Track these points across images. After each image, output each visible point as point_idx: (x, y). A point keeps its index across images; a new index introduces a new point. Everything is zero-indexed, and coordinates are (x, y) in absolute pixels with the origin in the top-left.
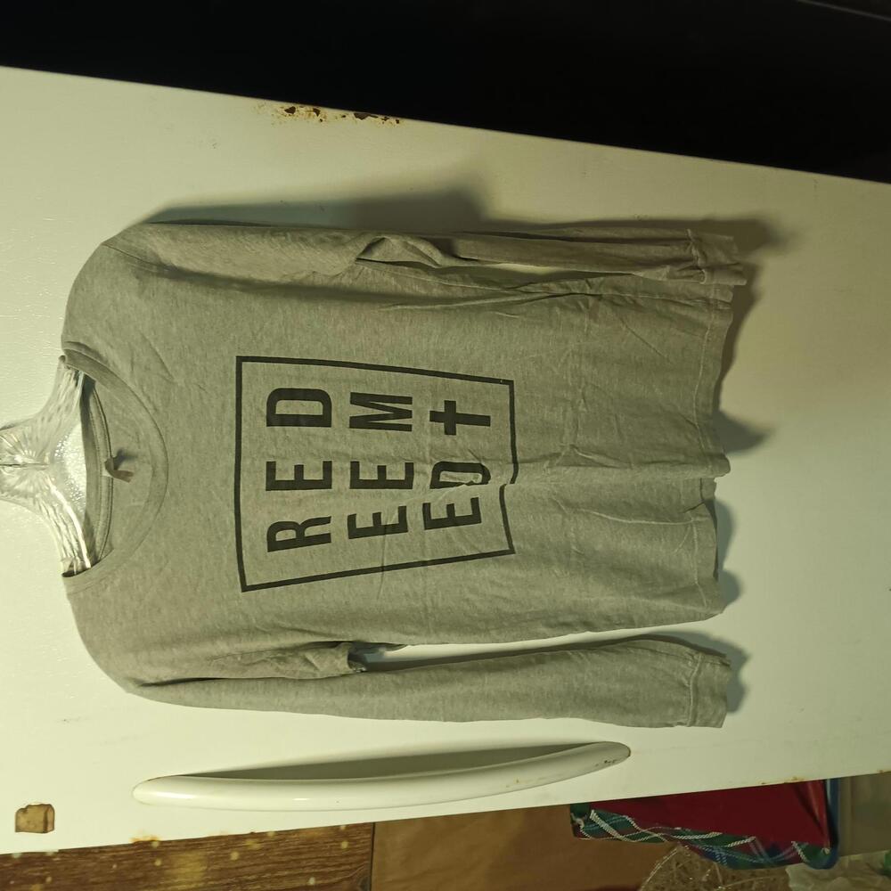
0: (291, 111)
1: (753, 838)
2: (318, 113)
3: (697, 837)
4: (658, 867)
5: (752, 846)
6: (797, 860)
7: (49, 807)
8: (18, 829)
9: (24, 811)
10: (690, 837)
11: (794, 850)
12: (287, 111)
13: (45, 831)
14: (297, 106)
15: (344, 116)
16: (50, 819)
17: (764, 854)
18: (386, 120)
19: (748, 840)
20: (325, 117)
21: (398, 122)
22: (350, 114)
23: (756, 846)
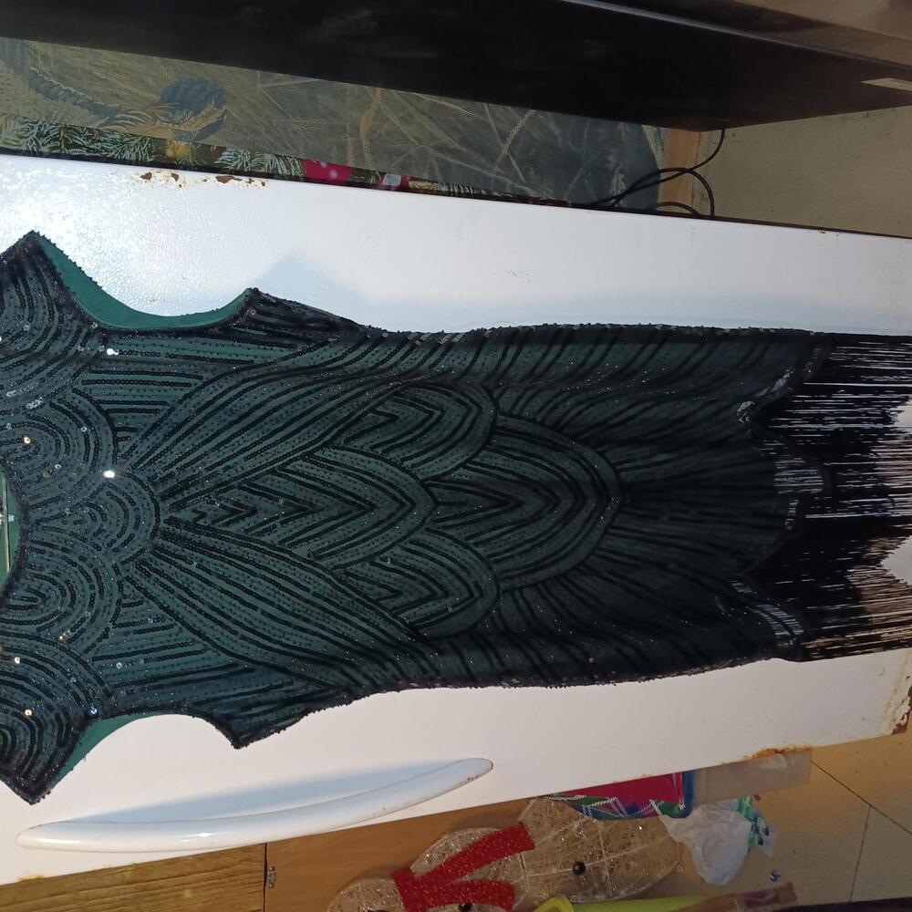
0: (148, 177)
1: (615, 799)
2: (176, 177)
5: (613, 805)
6: (655, 814)
11: (651, 807)
12: (143, 177)
14: (153, 171)
15: (205, 180)
17: (624, 810)
18: (250, 182)
19: (610, 801)
20: (184, 182)
21: (263, 184)
22: (213, 178)
23: (618, 806)
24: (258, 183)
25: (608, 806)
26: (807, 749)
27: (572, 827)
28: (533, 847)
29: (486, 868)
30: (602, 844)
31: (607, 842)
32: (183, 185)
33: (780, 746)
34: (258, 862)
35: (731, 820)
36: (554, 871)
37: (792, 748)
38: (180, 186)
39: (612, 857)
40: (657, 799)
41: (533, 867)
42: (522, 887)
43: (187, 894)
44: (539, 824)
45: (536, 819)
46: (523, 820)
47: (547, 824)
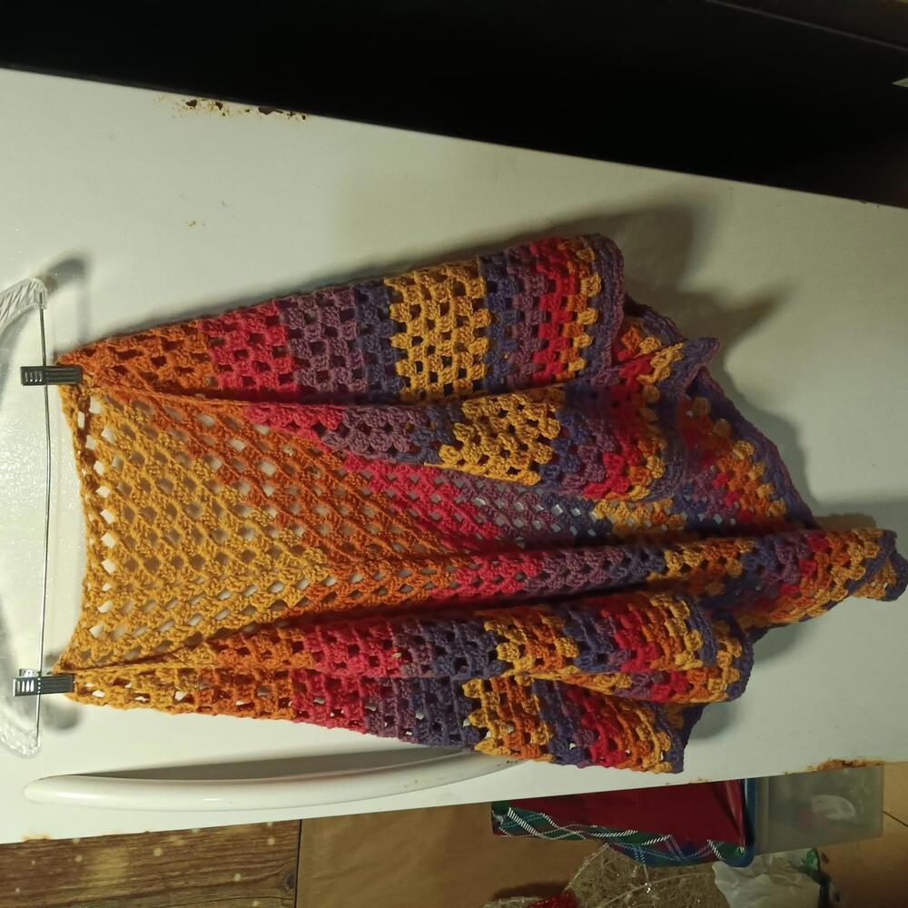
0: (193, 104)
1: (668, 836)
2: (220, 106)
3: (614, 835)
4: (587, 863)
5: (668, 844)
6: (714, 858)
10: (607, 835)
11: (710, 848)
12: (188, 104)
14: (199, 100)
15: (248, 111)
17: (681, 852)
18: (291, 115)
20: (228, 111)
21: (304, 118)
22: (255, 109)
23: (672, 844)
24: (298, 116)
25: (662, 846)
26: (878, 764)
27: (623, 897)
32: (226, 114)
33: (848, 758)
35: (797, 882)
37: (860, 761)
38: (224, 114)
40: (716, 839)
44: (587, 895)
45: (585, 889)
46: (570, 889)
47: (596, 895)
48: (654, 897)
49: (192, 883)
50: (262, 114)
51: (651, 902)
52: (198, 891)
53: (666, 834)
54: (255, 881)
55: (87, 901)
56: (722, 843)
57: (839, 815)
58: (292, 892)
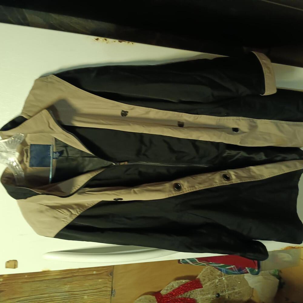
0: (97, 39)
1: (234, 266)
2: (106, 40)
3: (216, 265)
4: (204, 270)
5: (233, 268)
6: (247, 273)
7: (16, 261)
8: (7, 267)
9: (8, 262)
10: (214, 265)
11: (246, 270)
12: (96, 39)
13: (15, 268)
14: (99, 38)
15: (115, 42)
16: (16, 264)
17: (237, 271)
18: (129, 43)
19: (232, 267)
21: (133, 44)
22: (117, 41)
23: (235, 269)
24: (131, 43)
25: (231, 269)
27: (215, 281)
28: (202, 287)
29: (186, 293)
30: (226, 288)
31: (228, 286)
32: (108, 43)
34: (109, 288)
36: (209, 296)
39: (230, 292)
40: (248, 267)
41: (202, 294)
42: (198, 301)
43: (86, 297)
44: (204, 280)
45: (203, 278)
46: (198, 278)
47: (207, 280)
48: (225, 281)
49: (80, 274)
50: (120, 43)
51: (224, 282)
52: (82, 276)
53: (233, 265)
54: (100, 274)
55: (48, 280)
56: (250, 268)
57: (287, 259)
58: (111, 277)
